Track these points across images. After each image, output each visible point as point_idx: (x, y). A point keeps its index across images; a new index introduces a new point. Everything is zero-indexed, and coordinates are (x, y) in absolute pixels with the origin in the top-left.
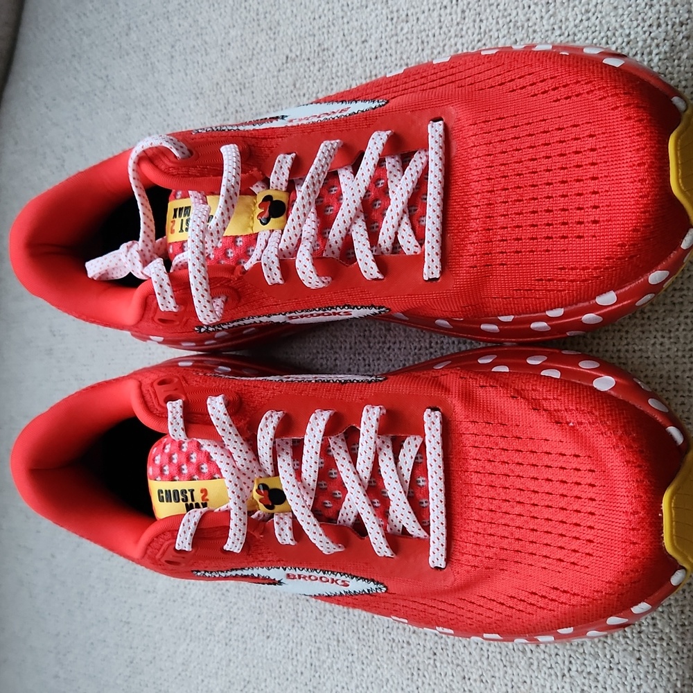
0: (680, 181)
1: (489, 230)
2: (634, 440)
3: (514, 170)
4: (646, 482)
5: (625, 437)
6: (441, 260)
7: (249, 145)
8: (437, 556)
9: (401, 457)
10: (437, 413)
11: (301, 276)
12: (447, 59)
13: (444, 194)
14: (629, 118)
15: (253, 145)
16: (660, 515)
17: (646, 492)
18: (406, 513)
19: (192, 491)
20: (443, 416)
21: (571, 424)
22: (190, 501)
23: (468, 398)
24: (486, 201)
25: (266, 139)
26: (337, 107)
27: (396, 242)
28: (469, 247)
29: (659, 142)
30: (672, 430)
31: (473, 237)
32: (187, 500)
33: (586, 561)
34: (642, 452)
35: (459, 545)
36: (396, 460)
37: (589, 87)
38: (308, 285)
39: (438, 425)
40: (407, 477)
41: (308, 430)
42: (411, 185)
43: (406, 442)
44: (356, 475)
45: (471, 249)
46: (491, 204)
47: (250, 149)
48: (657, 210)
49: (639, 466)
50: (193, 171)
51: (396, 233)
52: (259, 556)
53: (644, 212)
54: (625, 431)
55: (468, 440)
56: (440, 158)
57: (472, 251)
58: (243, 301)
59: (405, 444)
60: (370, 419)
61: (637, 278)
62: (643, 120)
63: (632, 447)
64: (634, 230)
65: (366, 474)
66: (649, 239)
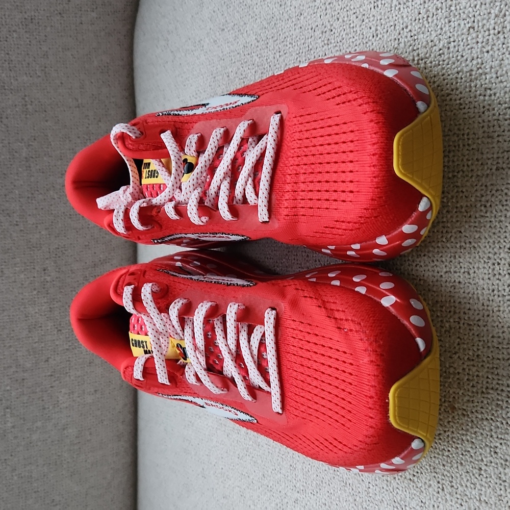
0: (400, 167)
1: (295, 191)
2: (379, 346)
3: (311, 151)
4: (380, 377)
5: (374, 343)
6: (268, 210)
7: (176, 128)
8: (276, 406)
9: (252, 338)
10: (274, 312)
11: (189, 215)
12: (282, 72)
13: (274, 165)
14: (371, 121)
15: (179, 128)
16: (387, 401)
17: (379, 383)
18: (256, 375)
19: (146, 342)
20: (277, 314)
21: (346, 330)
22: (145, 349)
23: (294, 304)
24: (295, 172)
25: (187, 123)
26: (236, 98)
27: (244, 196)
28: (284, 202)
29: (387, 139)
30: (419, 341)
31: (287, 196)
32: (144, 348)
33: (348, 424)
34: (382, 355)
35: (288, 400)
36: (249, 341)
37: (355, 96)
38: (193, 222)
39: (272, 320)
40: (255, 352)
41: (196, 313)
42: (255, 157)
43: (255, 329)
44: (227, 347)
45: (286, 204)
46: (297, 174)
47: (177, 131)
48: (386, 187)
49: (377, 365)
50: (141, 147)
51: (244, 190)
52: (183, 389)
53: (377, 188)
54: (376, 339)
55: (289, 332)
56: (274, 140)
57: (286, 205)
58: (164, 228)
59: (255, 330)
60: (232, 311)
61: (395, 229)
62: (379, 122)
63: (376, 351)
64: (372, 200)
65: (233, 347)
66: (385, 205)
